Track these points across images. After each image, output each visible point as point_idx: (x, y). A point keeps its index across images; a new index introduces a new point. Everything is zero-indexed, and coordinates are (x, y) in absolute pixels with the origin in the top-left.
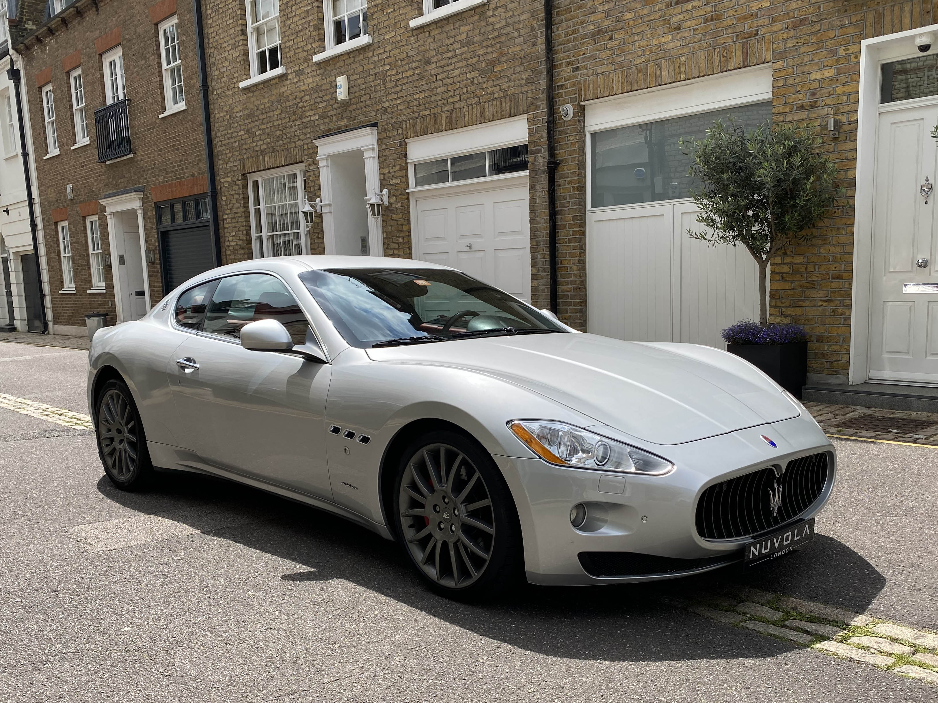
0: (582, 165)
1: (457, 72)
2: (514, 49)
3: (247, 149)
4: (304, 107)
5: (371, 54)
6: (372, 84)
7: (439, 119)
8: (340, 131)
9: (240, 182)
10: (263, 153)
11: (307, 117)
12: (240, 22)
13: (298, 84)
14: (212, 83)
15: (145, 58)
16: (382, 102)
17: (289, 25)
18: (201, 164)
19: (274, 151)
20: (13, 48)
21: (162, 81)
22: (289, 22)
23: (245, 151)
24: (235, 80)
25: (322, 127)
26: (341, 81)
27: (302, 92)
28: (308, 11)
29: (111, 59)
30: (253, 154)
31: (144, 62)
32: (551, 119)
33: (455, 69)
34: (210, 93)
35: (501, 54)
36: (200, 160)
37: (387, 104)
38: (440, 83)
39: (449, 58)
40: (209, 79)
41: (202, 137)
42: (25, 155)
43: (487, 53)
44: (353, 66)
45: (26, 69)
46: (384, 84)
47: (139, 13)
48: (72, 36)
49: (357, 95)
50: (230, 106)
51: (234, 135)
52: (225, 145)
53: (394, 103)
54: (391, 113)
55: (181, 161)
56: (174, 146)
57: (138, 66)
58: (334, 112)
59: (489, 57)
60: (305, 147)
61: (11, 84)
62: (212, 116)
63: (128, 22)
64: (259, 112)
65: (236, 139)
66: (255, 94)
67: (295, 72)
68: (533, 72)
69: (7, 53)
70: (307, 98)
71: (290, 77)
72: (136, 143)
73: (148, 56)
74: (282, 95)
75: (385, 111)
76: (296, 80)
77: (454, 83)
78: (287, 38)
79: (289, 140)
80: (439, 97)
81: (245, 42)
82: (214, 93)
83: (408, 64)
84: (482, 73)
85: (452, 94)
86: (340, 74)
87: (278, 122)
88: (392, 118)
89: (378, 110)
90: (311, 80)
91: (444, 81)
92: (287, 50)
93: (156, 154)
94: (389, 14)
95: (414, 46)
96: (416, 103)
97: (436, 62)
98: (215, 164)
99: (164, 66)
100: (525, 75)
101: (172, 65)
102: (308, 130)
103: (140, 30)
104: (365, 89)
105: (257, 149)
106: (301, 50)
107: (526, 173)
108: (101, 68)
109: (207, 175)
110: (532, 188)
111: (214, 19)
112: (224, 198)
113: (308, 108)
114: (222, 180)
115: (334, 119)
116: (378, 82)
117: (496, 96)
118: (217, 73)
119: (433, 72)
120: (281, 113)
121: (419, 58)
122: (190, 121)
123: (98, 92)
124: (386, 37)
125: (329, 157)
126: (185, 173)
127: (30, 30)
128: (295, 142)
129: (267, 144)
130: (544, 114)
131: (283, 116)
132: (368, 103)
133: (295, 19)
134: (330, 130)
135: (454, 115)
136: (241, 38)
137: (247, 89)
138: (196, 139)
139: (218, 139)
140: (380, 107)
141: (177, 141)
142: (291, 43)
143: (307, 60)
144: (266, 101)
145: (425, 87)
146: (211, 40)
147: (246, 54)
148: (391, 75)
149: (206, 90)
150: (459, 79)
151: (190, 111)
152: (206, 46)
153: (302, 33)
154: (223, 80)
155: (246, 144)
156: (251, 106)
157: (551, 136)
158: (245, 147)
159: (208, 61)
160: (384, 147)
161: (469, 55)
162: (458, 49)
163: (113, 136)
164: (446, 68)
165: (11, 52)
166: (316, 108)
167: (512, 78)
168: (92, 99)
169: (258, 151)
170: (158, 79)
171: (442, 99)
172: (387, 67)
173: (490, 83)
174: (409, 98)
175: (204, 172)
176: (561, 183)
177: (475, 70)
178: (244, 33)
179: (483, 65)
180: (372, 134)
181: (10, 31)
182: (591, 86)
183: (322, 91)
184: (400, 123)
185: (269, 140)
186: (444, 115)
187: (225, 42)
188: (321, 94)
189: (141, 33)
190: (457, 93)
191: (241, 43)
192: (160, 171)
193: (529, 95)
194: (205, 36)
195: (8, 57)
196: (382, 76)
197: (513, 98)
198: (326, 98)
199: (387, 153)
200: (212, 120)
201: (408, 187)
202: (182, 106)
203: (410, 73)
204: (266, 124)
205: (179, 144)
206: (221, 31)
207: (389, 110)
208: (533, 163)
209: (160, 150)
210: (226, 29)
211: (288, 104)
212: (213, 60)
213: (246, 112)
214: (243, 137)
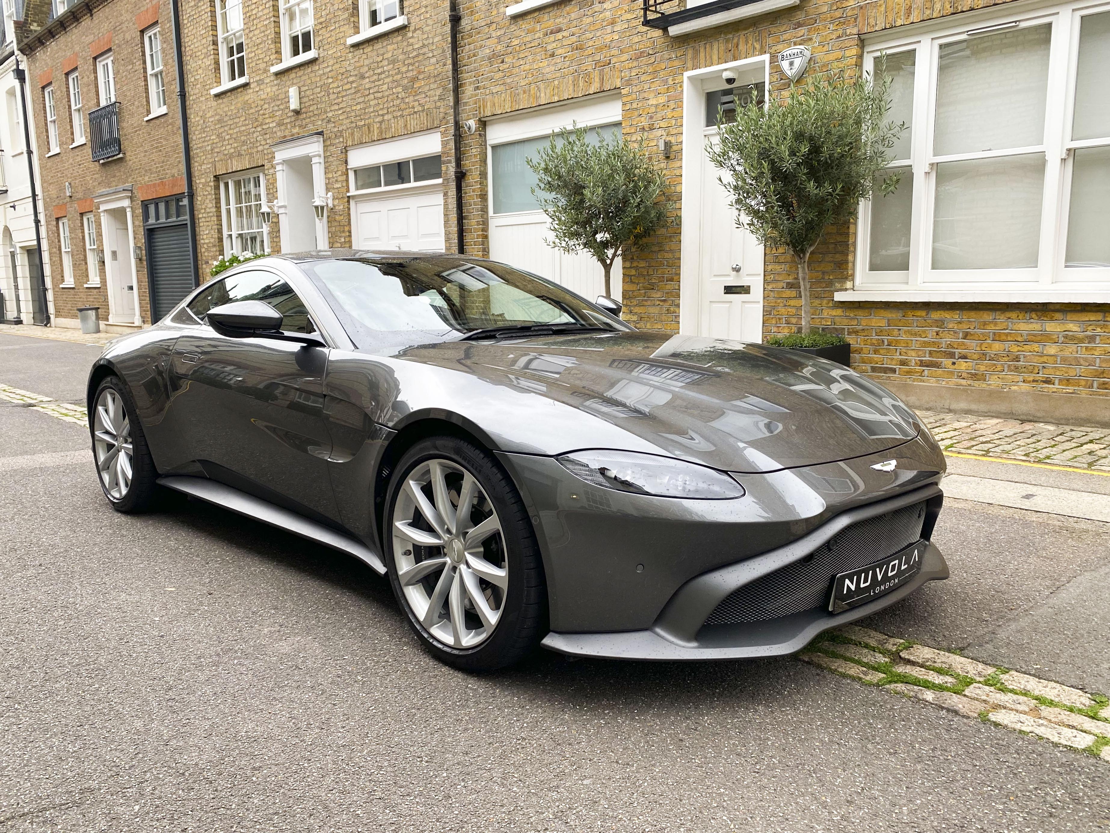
0: (483, 175)
1: (385, 87)
2: (429, 68)
3: (218, 153)
4: (264, 114)
5: (317, 67)
6: (319, 95)
7: (372, 129)
8: (294, 139)
9: (212, 184)
10: (231, 156)
11: (266, 124)
12: (211, 33)
13: (259, 93)
14: (188, 89)
15: (133, 64)
16: (326, 112)
17: (251, 38)
18: (180, 165)
19: (240, 155)
20: (19, 50)
21: (146, 85)
22: (251, 35)
23: (216, 155)
24: (208, 87)
25: (279, 134)
26: (293, 92)
27: (262, 100)
28: (266, 25)
29: (104, 62)
30: (223, 157)
31: (131, 66)
32: (457, 132)
33: (383, 84)
34: (187, 98)
35: (419, 73)
36: (179, 162)
37: (330, 115)
38: (372, 97)
39: (379, 74)
40: (186, 85)
41: (181, 140)
42: (30, 153)
43: (408, 71)
44: (303, 78)
45: (30, 70)
46: (328, 95)
47: (127, 20)
48: (70, 39)
49: (307, 105)
50: (204, 111)
51: (207, 139)
52: (200, 148)
53: (336, 113)
54: (334, 122)
55: (163, 162)
56: (157, 147)
57: (127, 71)
58: (288, 120)
59: (410, 74)
60: (265, 152)
61: (17, 83)
62: (189, 120)
63: (118, 28)
64: (227, 118)
65: (209, 143)
66: (224, 100)
67: (257, 81)
68: (444, 89)
69: (12, 54)
70: (266, 106)
71: (252, 86)
72: (125, 144)
73: (135, 61)
74: (246, 102)
75: (329, 121)
76: (257, 89)
77: (383, 97)
78: (249, 50)
79: (251, 145)
80: (372, 110)
81: (216, 52)
82: (191, 99)
83: (347, 78)
84: (405, 89)
85: (381, 107)
86: (293, 84)
87: (243, 128)
88: (335, 127)
89: (323, 119)
90: (269, 90)
91: (376, 95)
92: (250, 61)
93: (143, 154)
94: (331, 31)
95: (352, 61)
96: (353, 114)
97: (368, 77)
98: (192, 166)
99: (150, 71)
100: (439, 92)
101: (156, 70)
102: (268, 136)
103: (128, 37)
104: (313, 100)
105: (226, 152)
106: (261, 61)
107: (440, 181)
108: (95, 71)
109: (185, 176)
110: (445, 194)
111: (190, 29)
112: (199, 198)
113: (267, 116)
114: (198, 181)
115: (289, 126)
116: (323, 93)
117: (416, 110)
118: (193, 80)
119: (367, 86)
120: (245, 120)
121: (356, 72)
122: (171, 124)
123: (93, 94)
124: (330, 53)
125: (285, 162)
126: (167, 174)
127: (35, 31)
128: (257, 147)
129: (234, 148)
130: (453, 128)
131: (247, 122)
132: (315, 112)
133: (257, 32)
134: (285, 137)
135: (383, 126)
136: (212, 47)
137: (218, 96)
138: (175, 142)
139: (194, 142)
140: (325, 117)
141: (160, 142)
142: (253, 54)
143: (266, 71)
144: (233, 108)
145: (361, 100)
146: (187, 49)
147: (217, 63)
148: (333, 88)
149: (183, 95)
150: (387, 93)
151: (170, 114)
152: (183, 54)
153: (261, 46)
154: (199, 86)
155: (217, 147)
156: (221, 113)
157: (458, 149)
158: (216, 150)
159: (185, 68)
160: (329, 154)
161: (394, 72)
162: (386, 66)
163: (106, 136)
164: (377, 83)
165: (17, 52)
166: (274, 116)
167: (428, 94)
168: (88, 101)
169: (226, 155)
170: (143, 83)
171: (374, 111)
172: (330, 80)
173: (411, 98)
174: (348, 109)
175: (182, 174)
176: (467, 191)
177: (399, 86)
178: (215, 43)
179: (406, 81)
180: (318, 141)
181: (16, 33)
182: (488, 104)
183: (278, 100)
184: (341, 132)
185: (236, 145)
186: (377, 126)
187: (199, 51)
188: (278, 103)
189: (129, 39)
190: (385, 106)
191: (212, 53)
192: (146, 171)
193: (442, 110)
194: (183, 44)
195: (13, 57)
196: (326, 88)
197: (428, 113)
198: (282, 107)
199: (331, 159)
200: (189, 124)
201: (348, 191)
202: (164, 110)
203: (348, 86)
204: (233, 129)
205: (162, 146)
206: (195, 40)
207: (332, 120)
208: (446, 173)
209: (146, 151)
210: (199, 38)
211: (251, 111)
212: (189, 67)
213: (217, 117)
214: (215, 141)
